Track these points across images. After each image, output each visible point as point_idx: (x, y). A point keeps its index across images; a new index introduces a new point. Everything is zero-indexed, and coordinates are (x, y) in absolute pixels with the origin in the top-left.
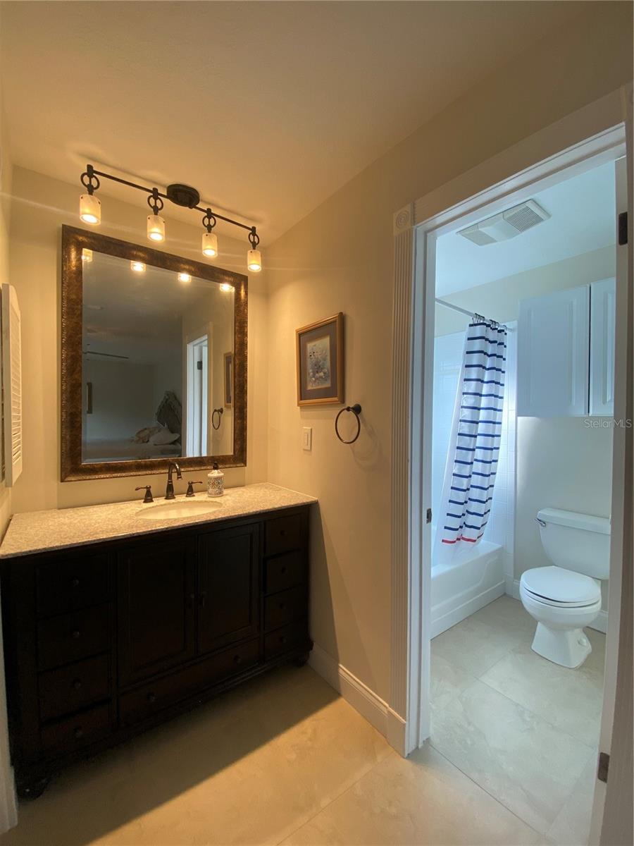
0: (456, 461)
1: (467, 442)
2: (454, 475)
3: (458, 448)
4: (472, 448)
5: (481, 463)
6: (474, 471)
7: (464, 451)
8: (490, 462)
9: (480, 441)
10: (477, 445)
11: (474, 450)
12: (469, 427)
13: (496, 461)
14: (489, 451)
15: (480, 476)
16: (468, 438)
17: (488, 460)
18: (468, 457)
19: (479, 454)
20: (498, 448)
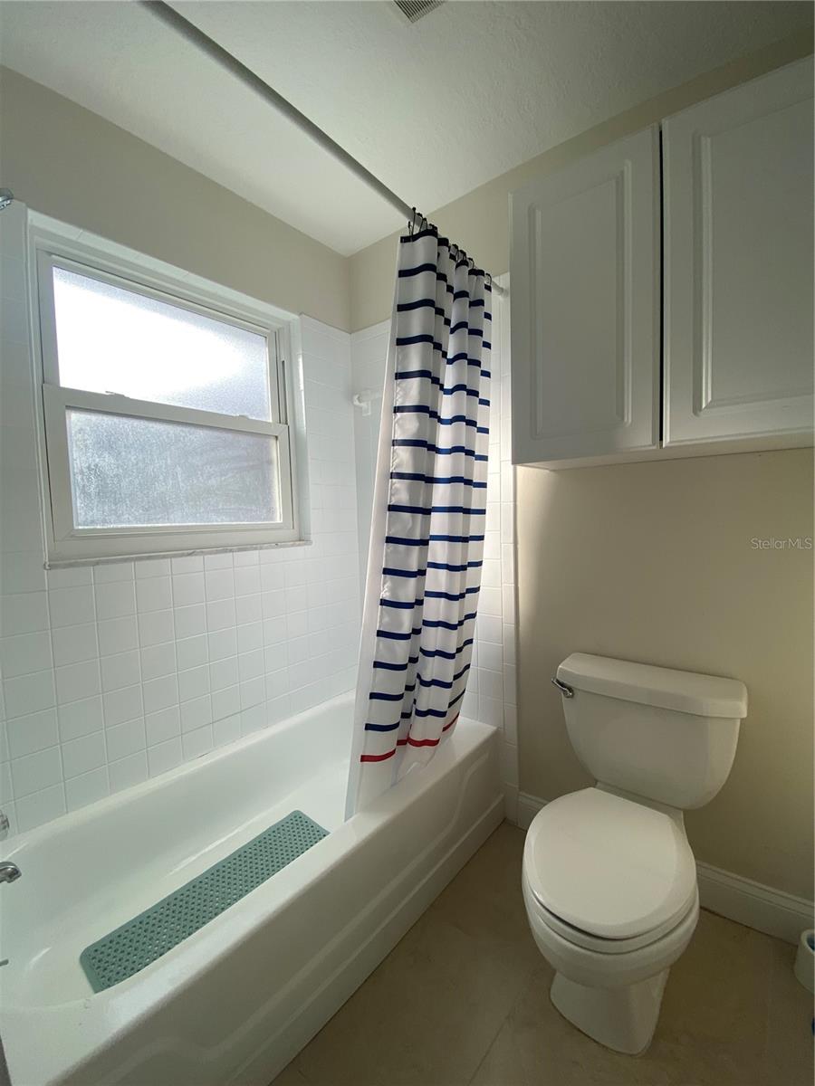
0: (386, 571)
1: (408, 525)
2: (384, 602)
3: (390, 540)
4: (417, 537)
5: (444, 572)
6: (428, 588)
7: (402, 547)
8: (463, 568)
9: (439, 523)
10: (433, 532)
11: (424, 543)
12: (411, 491)
13: (479, 564)
14: (460, 544)
15: (443, 600)
16: (407, 515)
17: (458, 564)
18: (412, 559)
19: (438, 552)
20: (481, 538)
